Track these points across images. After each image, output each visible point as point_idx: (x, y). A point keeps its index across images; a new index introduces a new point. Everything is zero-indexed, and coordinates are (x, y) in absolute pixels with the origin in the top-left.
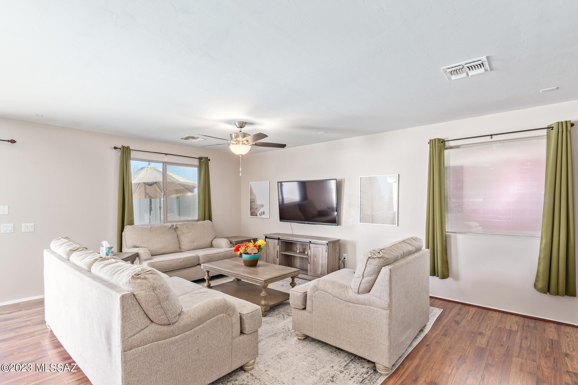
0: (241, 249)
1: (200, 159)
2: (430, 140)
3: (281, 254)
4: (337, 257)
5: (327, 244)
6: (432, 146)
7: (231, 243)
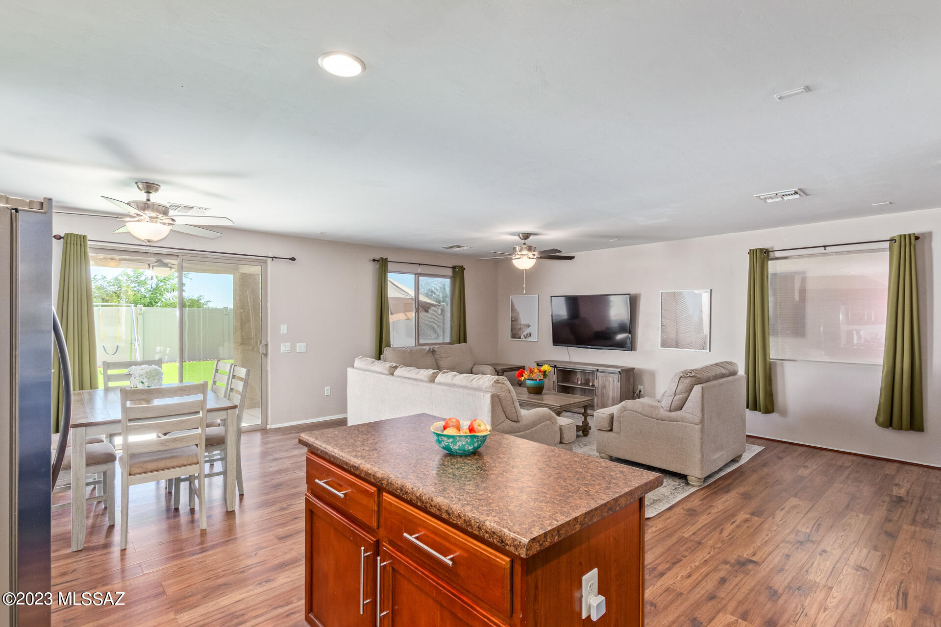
0: (526, 374)
1: (454, 268)
2: (750, 250)
3: (558, 385)
4: (631, 390)
5: (620, 372)
6: (752, 257)
7: (496, 371)
